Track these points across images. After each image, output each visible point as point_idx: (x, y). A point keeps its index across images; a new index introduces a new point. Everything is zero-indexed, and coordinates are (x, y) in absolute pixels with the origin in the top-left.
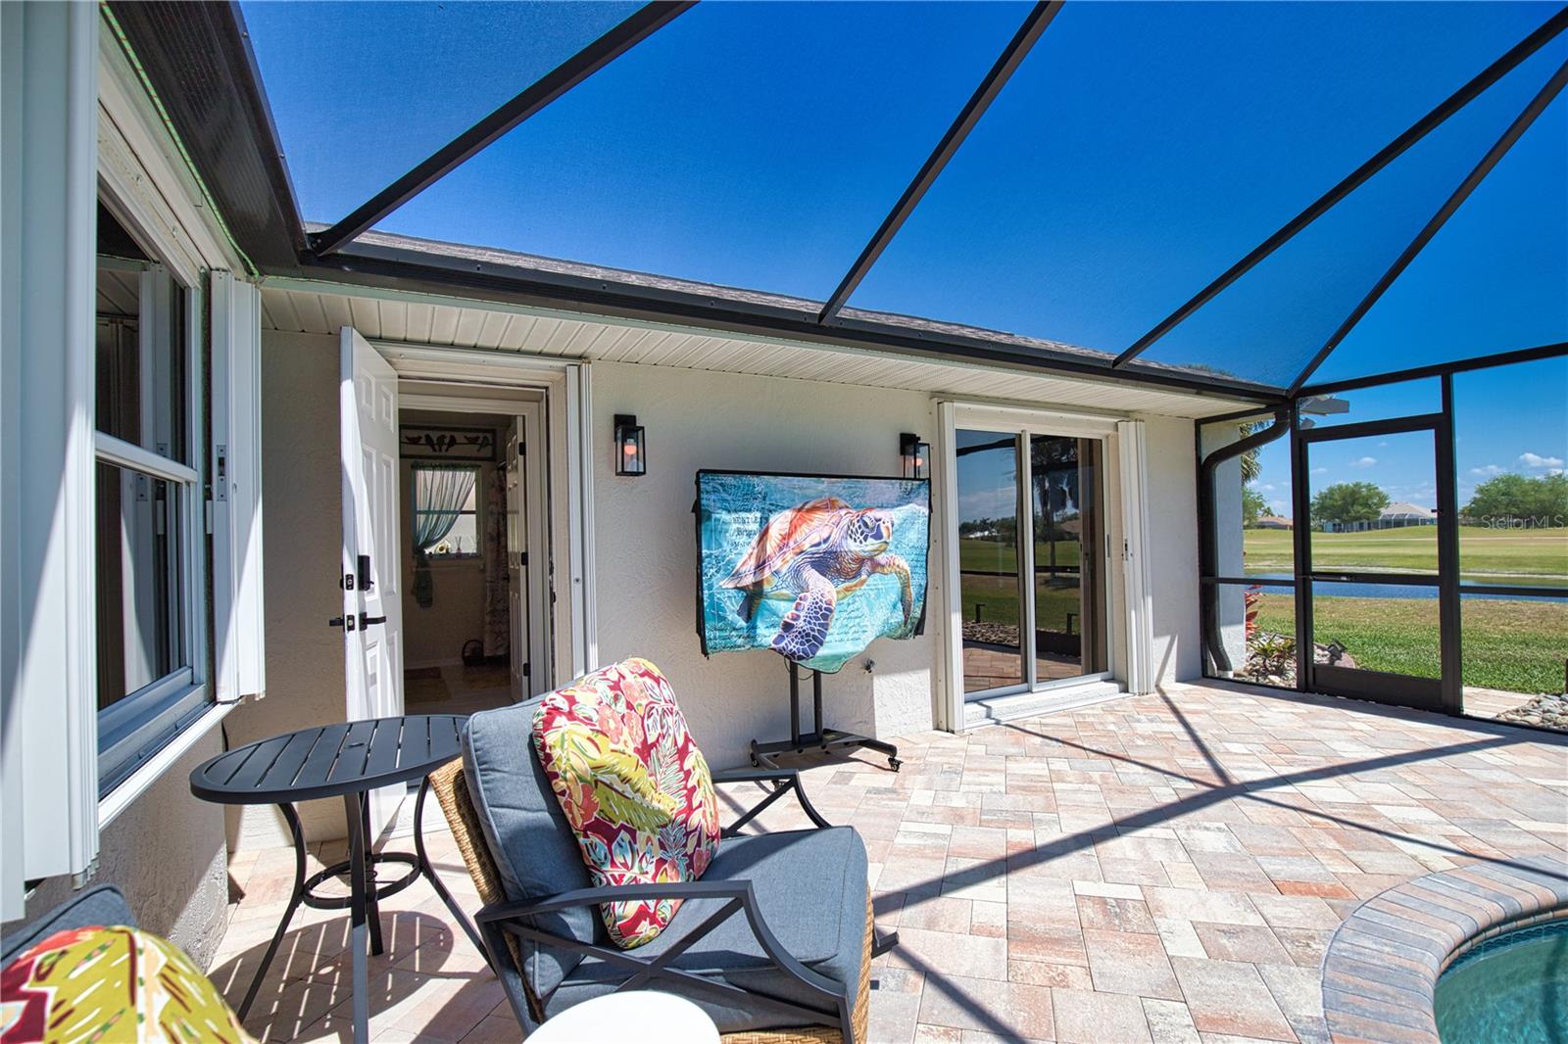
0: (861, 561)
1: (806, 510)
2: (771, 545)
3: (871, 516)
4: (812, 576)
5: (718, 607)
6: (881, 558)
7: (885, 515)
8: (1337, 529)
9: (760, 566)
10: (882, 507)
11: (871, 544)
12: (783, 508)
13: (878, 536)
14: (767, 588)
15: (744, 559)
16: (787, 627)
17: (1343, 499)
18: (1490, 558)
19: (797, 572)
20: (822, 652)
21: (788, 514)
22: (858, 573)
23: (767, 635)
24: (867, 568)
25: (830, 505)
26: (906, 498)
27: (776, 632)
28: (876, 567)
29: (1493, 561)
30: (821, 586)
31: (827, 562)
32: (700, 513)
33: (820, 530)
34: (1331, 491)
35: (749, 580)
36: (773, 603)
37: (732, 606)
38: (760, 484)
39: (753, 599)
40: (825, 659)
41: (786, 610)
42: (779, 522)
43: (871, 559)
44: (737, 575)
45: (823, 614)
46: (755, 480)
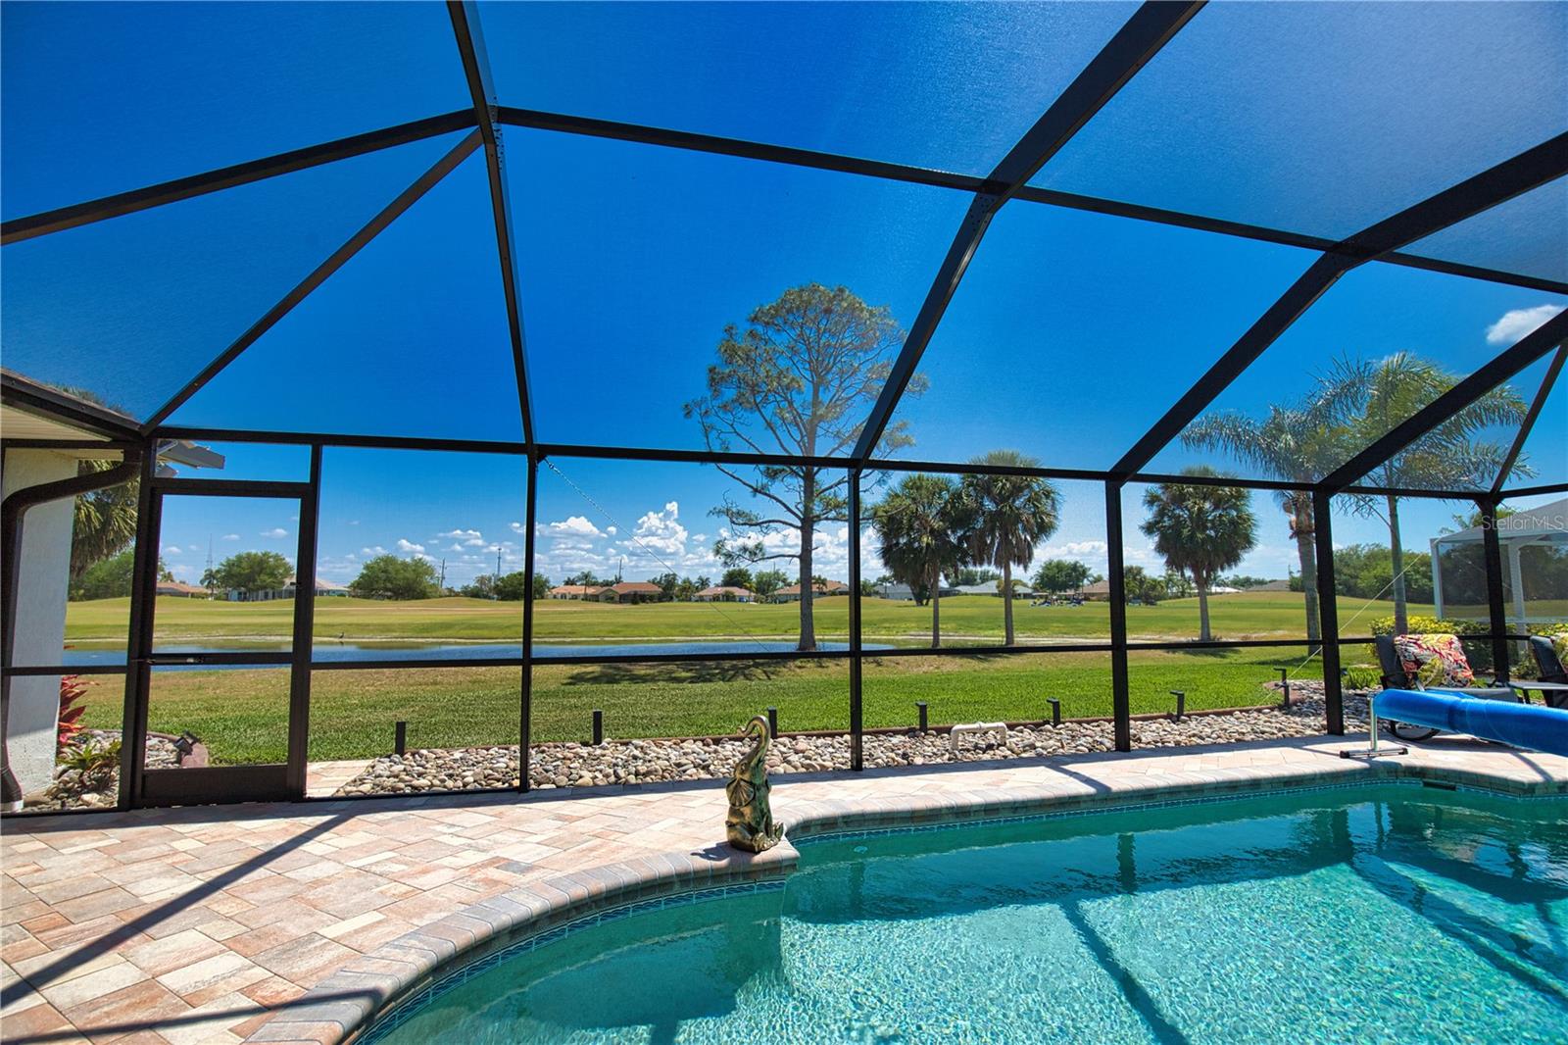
8: (243, 597)
17: (251, 568)
18: (368, 625)
29: (371, 628)
34: (240, 558)
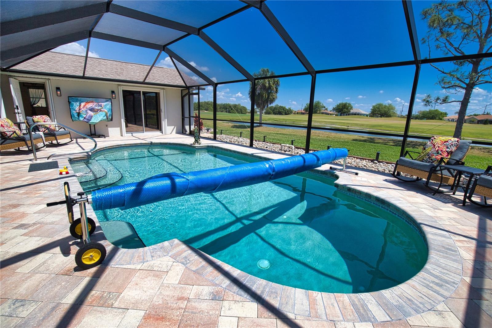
0: (98, 110)
1: (88, 102)
2: (81, 107)
3: (100, 104)
4: (89, 112)
5: (73, 115)
6: (102, 110)
7: (103, 104)
8: (341, 115)
9: (80, 110)
10: (102, 102)
11: (100, 108)
12: (83, 102)
13: (101, 106)
14: (81, 113)
15: (77, 108)
16: (85, 118)
17: (342, 107)
19: (86, 111)
20: (90, 122)
21: (85, 103)
22: (98, 111)
23: (81, 119)
24: (99, 111)
25: (92, 102)
26: (107, 101)
27: (83, 119)
28: (101, 111)
30: (90, 113)
31: (92, 110)
32: (69, 102)
33: (90, 105)
34: (340, 104)
35: (78, 111)
36: (82, 115)
37: (76, 115)
38: (79, 98)
39: (79, 114)
40: (91, 122)
41: (85, 116)
42: (83, 104)
43: (100, 110)
44: (76, 111)
45: (91, 117)
46: (78, 98)
